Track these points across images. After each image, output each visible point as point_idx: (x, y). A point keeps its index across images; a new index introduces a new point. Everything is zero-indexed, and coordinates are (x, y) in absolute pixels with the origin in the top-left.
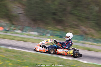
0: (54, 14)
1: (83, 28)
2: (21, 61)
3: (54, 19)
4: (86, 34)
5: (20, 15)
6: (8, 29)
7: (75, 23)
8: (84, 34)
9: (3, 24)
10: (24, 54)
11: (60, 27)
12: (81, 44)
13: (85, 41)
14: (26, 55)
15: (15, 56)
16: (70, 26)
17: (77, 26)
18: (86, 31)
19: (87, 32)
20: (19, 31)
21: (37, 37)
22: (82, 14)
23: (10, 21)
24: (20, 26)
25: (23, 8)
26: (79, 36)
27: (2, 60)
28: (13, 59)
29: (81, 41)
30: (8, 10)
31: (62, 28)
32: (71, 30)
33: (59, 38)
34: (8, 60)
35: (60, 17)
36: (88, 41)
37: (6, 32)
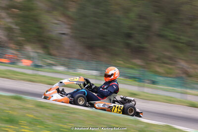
0: (129, 36)
1: (183, 64)
2: (65, 126)
3: (128, 45)
4: (189, 75)
5: (64, 36)
6: (40, 64)
7: (168, 54)
8: (184, 76)
9: (32, 54)
10: (71, 113)
11: (138, 62)
12: (179, 94)
13: (186, 88)
14: (73, 115)
15: (54, 115)
16: (158, 59)
17: (172, 60)
18: (188, 70)
19: (191, 71)
20: (61, 68)
21: (96, 79)
22: (182, 37)
23: (45, 47)
24: (63, 59)
25: (69, 24)
26: (175, 79)
27: (30, 123)
28: (49, 122)
29: (179, 89)
30: (40, 28)
31: (143, 64)
32: (160, 66)
33: (137, 83)
34: (41, 123)
35: (140, 43)
36: (193, 88)
37: (37, 69)
